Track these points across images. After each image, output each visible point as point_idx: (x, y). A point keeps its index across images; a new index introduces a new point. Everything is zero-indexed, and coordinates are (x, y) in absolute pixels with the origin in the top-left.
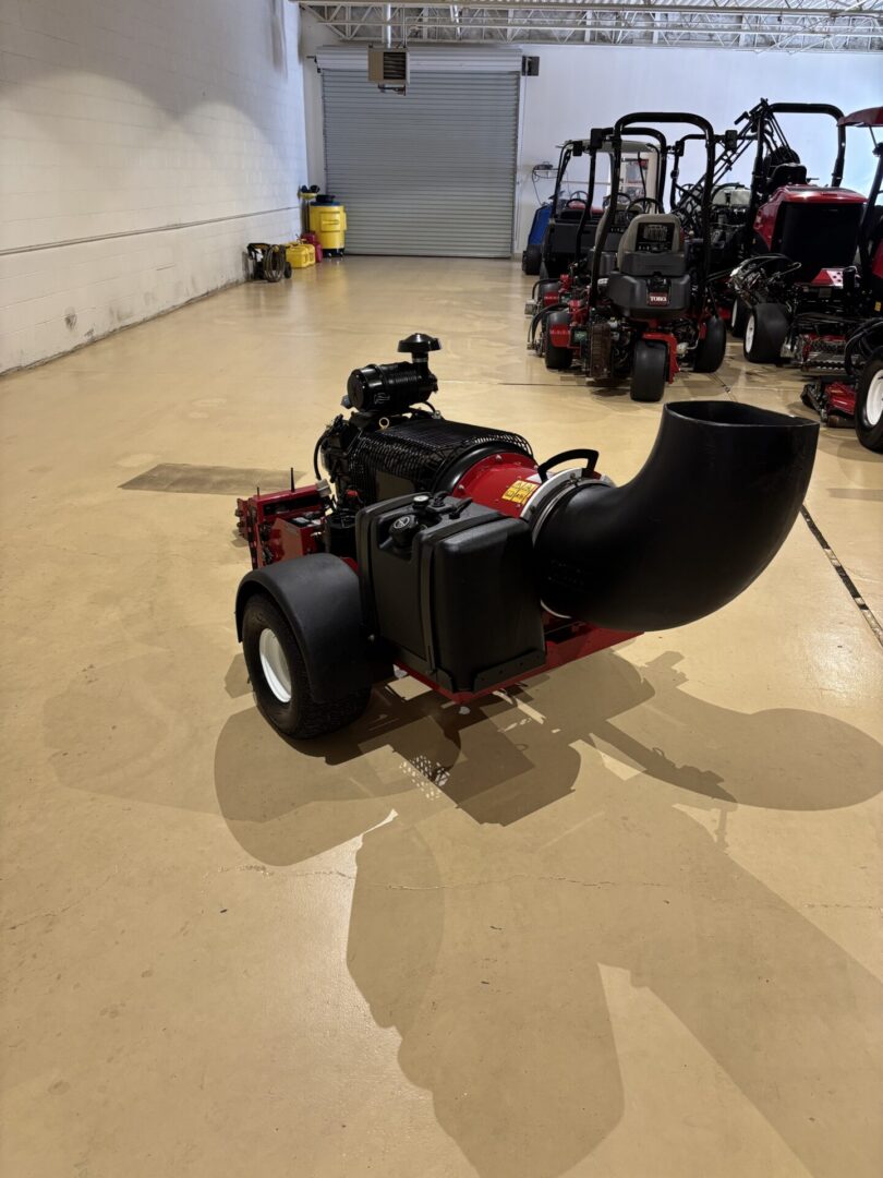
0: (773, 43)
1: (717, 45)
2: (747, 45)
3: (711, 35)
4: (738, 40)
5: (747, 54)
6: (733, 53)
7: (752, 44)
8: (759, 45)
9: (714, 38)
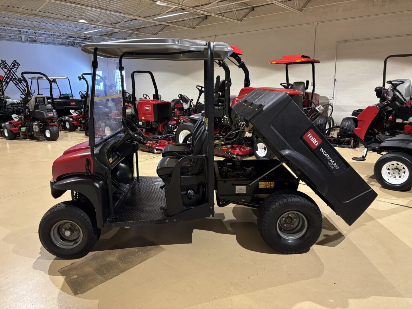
0: (35, 41)
1: (13, 40)
2: (25, 41)
3: (10, 36)
4: (21, 39)
5: (27, 44)
6: (21, 43)
7: (27, 41)
8: (30, 41)
9: (11, 37)
